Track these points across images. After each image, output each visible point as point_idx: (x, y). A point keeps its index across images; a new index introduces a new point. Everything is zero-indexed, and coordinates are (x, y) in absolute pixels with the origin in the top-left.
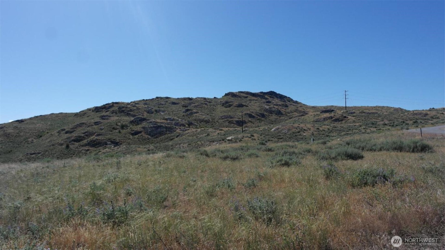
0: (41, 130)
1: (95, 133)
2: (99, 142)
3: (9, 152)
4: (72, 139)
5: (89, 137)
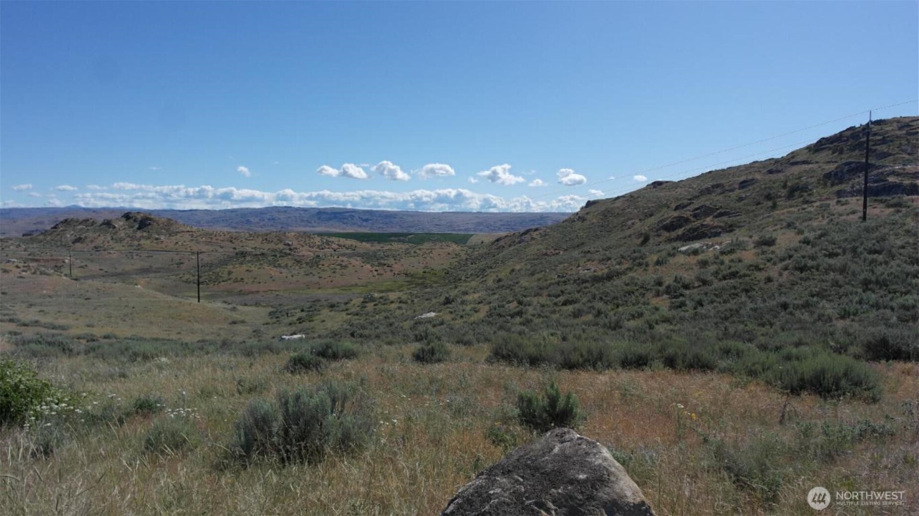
4: (665, 223)
5: (698, 220)
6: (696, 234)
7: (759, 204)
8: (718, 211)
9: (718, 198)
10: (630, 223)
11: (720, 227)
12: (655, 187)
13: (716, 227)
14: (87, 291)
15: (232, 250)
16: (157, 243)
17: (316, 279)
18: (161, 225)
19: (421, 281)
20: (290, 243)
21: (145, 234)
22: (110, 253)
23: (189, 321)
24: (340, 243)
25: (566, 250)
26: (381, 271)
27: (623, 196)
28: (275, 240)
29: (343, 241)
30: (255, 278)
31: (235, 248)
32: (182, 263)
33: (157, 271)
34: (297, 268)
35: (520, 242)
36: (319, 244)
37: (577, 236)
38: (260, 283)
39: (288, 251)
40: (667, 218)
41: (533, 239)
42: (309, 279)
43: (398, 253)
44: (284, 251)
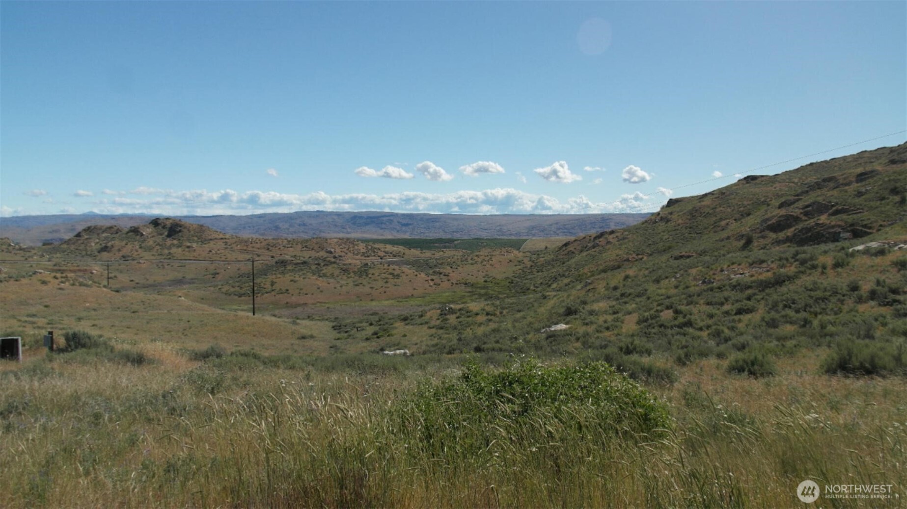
0: (763, 199)
1: (833, 206)
2: (818, 233)
3: (664, 251)
4: (770, 223)
5: (810, 219)
6: (810, 234)
7: (883, 199)
8: (834, 208)
9: (831, 193)
10: (723, 223)
11: (839, 226)
12: (747, 183)
13: (833, 227)
14: (132, 304)
15: (270, 259)
16: (189, 252)
17: (367, 289)
18: (192, 232)
19: (483, 292)
20: (332, 250)
21: (175, 242)
22: (140, 263)
23: (254, 336)
24: (386, 250)
25: (651, 255)
26: (439, 281)
27: (712, 193)
28: (316, 247)
29: (389, 248)
30: (301, 289)
31: (273, 257)
32: (218, 274)
33: (192, 281)
34: (345, 278)
35: (594, 247)
36: (364, 251)
37: (662, 239)
38: (306, 294)
39: (333, 260)
40: (773, 217)
41: (608, 243)
42: (360, 289)
43: (453, 260)
44: (328, 259)
